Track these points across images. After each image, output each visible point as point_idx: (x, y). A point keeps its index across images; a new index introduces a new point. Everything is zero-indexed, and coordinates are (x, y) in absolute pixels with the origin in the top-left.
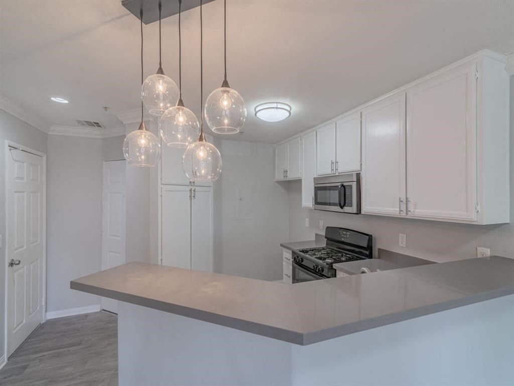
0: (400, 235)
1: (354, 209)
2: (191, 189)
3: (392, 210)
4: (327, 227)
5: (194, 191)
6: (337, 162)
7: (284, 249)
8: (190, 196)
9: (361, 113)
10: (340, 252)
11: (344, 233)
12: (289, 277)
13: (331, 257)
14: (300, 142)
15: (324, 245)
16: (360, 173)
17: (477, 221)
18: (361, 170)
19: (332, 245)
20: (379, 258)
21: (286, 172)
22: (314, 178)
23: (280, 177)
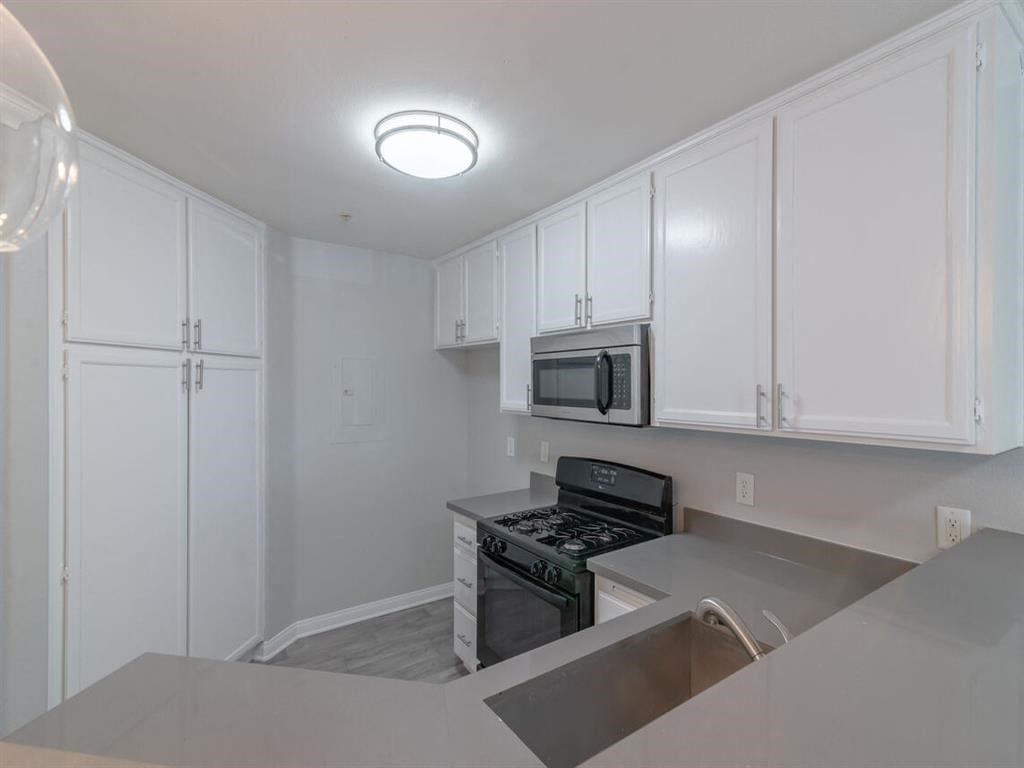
0: (741, 477)
1: (634, 415)
2: (189, 360)
3: (739, 416)
4: (562, 458)
5: (200, 366)
6: (588, 300)
7: (456, 516)
8: (186, 383)
9: (652, 175)
10: (595, 520)
11: (604, 471)
12: (469, 586)
13: (578, 537)
14: (497, 254)
15: (553, 502)
16: (649, 325)
17: (975, 445)
18: (651, 318)
19: (574, 501)
20: (686, 531)
21: (460, 326)
22: (532, 339)
23: (446, 338)
